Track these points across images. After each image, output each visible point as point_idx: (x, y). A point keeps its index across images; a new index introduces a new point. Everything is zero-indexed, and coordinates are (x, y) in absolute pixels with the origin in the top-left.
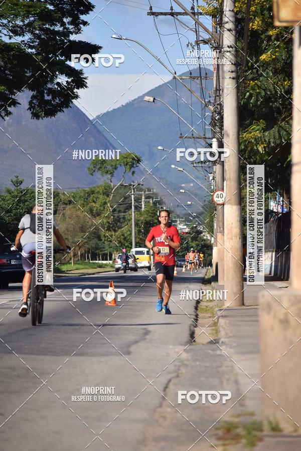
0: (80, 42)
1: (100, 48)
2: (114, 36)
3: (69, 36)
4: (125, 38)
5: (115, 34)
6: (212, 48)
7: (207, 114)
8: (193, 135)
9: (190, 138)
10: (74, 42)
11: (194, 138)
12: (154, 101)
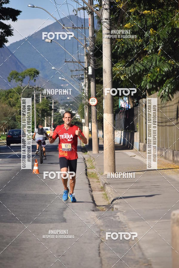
0: (9, 8)
1: (21, 12)
2: (29, 5)
3: (2, 5)
4: (36, 7)
5: (30, 4)
6: (88, 12)
7: (79, 46)
8: (73, 60)
9: (71, 62)
10: (5, 8)
11: (73, 62)
12: (51, 42)
